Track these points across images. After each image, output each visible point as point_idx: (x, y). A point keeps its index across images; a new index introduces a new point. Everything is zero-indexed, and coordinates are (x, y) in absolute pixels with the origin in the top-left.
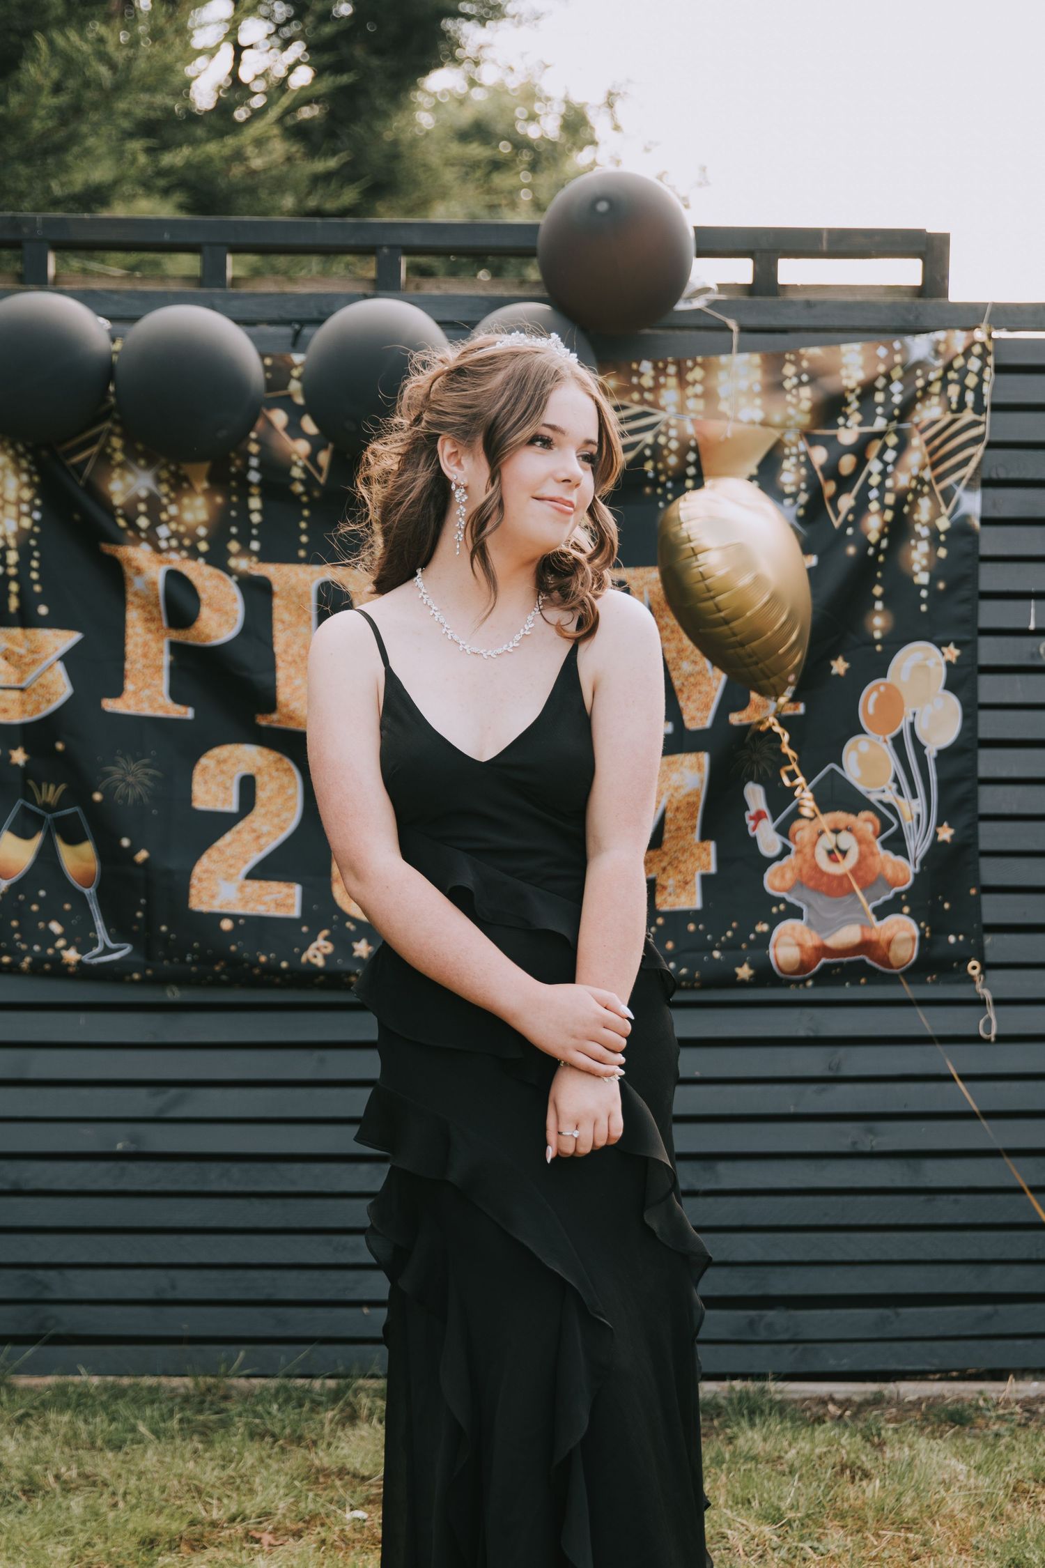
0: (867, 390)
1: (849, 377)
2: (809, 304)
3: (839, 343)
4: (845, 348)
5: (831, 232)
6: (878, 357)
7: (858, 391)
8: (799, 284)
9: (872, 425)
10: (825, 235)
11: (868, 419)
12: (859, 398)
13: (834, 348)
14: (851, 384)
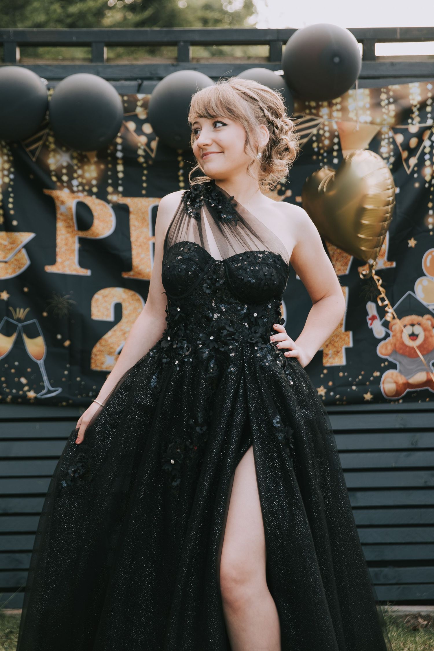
0: (423, 105)
1: (413, 99)
2: (393, 64)
3: (408, 83)
4: (411, 85)
5: (401, 29)
6: (428, 89)
7: (418, 106)
8: (385, 55)
9: (425, 122)
10: (398, 31)
11: (423, 119)
12: (419, 110)
13: (406, 85)
14: (415, 102)
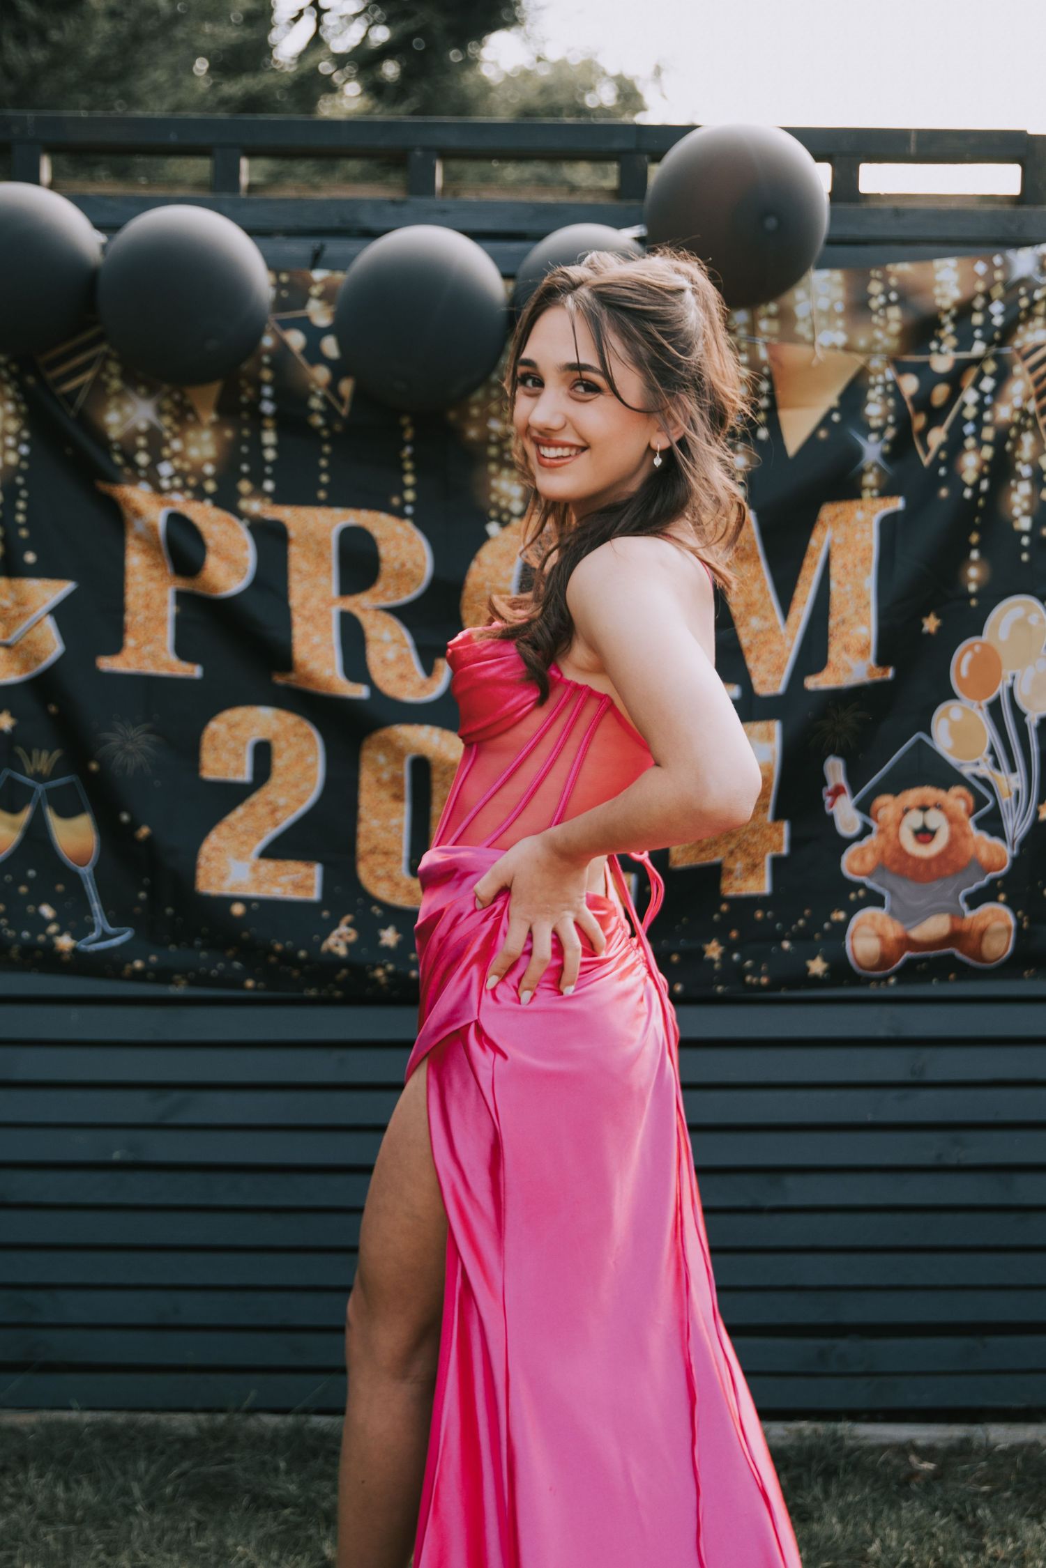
0: (964, 310)
1: (943, 296)
2: (897, 213)
3: (931, 258)
4: (938, 263)
5: (921, 133)
6: (976, 274)
7: (954, 312)
8: (882, 192)
9: (969, 349)
10: (913, 137)
11: (965, 342)
12: (955, 320)
13: (926, 265)
14: (946, 303)
